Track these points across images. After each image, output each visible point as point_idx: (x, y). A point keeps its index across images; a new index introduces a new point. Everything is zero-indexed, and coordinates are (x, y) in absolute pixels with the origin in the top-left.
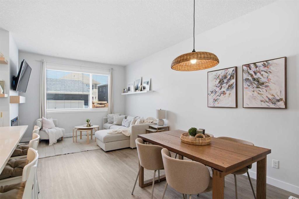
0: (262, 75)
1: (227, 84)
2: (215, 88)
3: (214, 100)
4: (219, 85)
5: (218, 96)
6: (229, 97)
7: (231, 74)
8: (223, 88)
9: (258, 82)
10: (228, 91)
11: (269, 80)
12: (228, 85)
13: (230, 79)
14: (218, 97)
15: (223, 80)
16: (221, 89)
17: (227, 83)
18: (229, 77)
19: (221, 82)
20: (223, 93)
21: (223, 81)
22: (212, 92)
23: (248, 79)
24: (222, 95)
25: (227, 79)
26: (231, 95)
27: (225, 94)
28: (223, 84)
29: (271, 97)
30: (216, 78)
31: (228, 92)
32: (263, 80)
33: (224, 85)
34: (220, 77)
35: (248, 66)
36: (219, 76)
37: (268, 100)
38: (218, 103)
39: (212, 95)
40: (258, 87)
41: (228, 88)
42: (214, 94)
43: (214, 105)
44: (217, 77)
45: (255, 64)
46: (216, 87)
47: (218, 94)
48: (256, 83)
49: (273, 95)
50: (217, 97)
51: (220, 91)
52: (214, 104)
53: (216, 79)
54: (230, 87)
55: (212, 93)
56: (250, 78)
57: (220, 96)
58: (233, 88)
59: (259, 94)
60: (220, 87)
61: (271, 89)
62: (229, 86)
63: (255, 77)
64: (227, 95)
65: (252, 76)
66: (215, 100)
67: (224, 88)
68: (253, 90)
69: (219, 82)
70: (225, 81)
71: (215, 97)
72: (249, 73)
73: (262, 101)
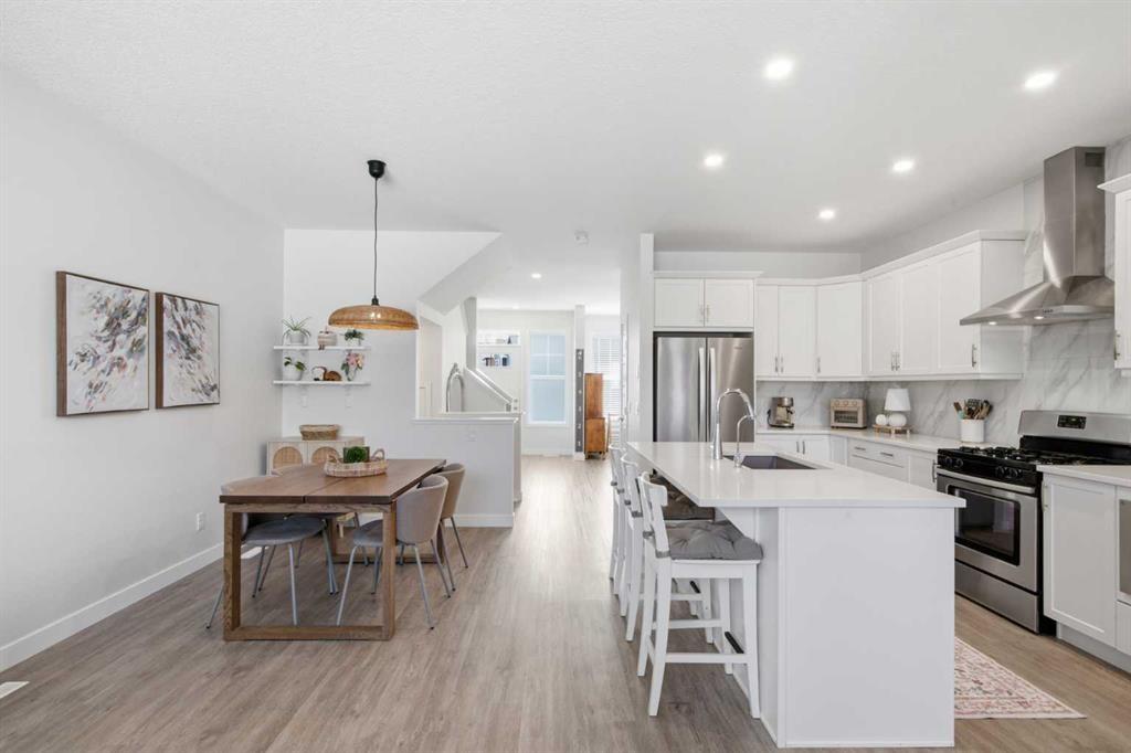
0: (193, 330)
1: (128, 336)
2: (93, 342)
3: (91, 386)
4: (106, 333)
5: (103, 371)
6: (133, 377)
7: (138, 305)
8: (118, 346)
9: (188, 344)
10: (131, 360)
11: (202, 344)
12: (132, 338)
13: (135, 323)
14: (103, 377)
15: (117, 319)
16: (112, 348)
17: (129, 332)
18: (134, 315)
19: (113, 325)
20: (118, 365)
21: (119, 325)
22: (83, 357)
23: (173, 333)
24: (115, 369)
25: (129, 319)
26: (138, 371)
27: (125, 366)
28: (118, 334)
29: (204, 381)
30: (98, 305)
31: (131, 362)
32: (195, 342)
33: (122, 337)
34: (111, 307)
35: (173, 298)
36: (106, 304)
37: (201, 388)
38: (104, 399)
39: (85, 366)
40: (188, 358)
41: (131, 350)
42: (90, 365)
43: (92, 404)
44: (102, 306)
45: (183, 298)
46: (99, 338)
47: (103, 365)
48: (186, 347)
49: (207, 378)
50: (99, 375)
51: (109, 356)
52: (90, 401)
53: (98, 312)
54: (137, 345)
55: (83, 361)
56: (177, 333)
57: (109, 374)
58: (142, 351)
59: (189, 373)
60: (110, 343)
61: (204, 365)
62: (134, 344)
63: (184, 332)
64: (129, 370)
65: (179, 328)
66: (94, 388)
67: (121, 347)
68: (180, 361)
69: (108, 325)
70: (125, 325)
71: (93, 376)
72: (174, 318)
73: (193, 390)
